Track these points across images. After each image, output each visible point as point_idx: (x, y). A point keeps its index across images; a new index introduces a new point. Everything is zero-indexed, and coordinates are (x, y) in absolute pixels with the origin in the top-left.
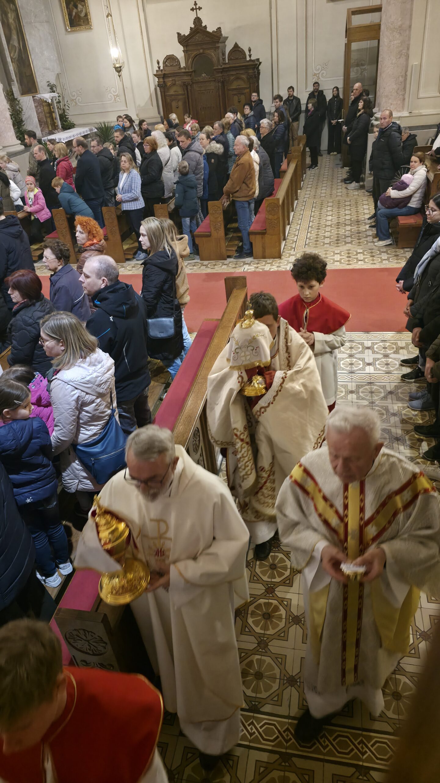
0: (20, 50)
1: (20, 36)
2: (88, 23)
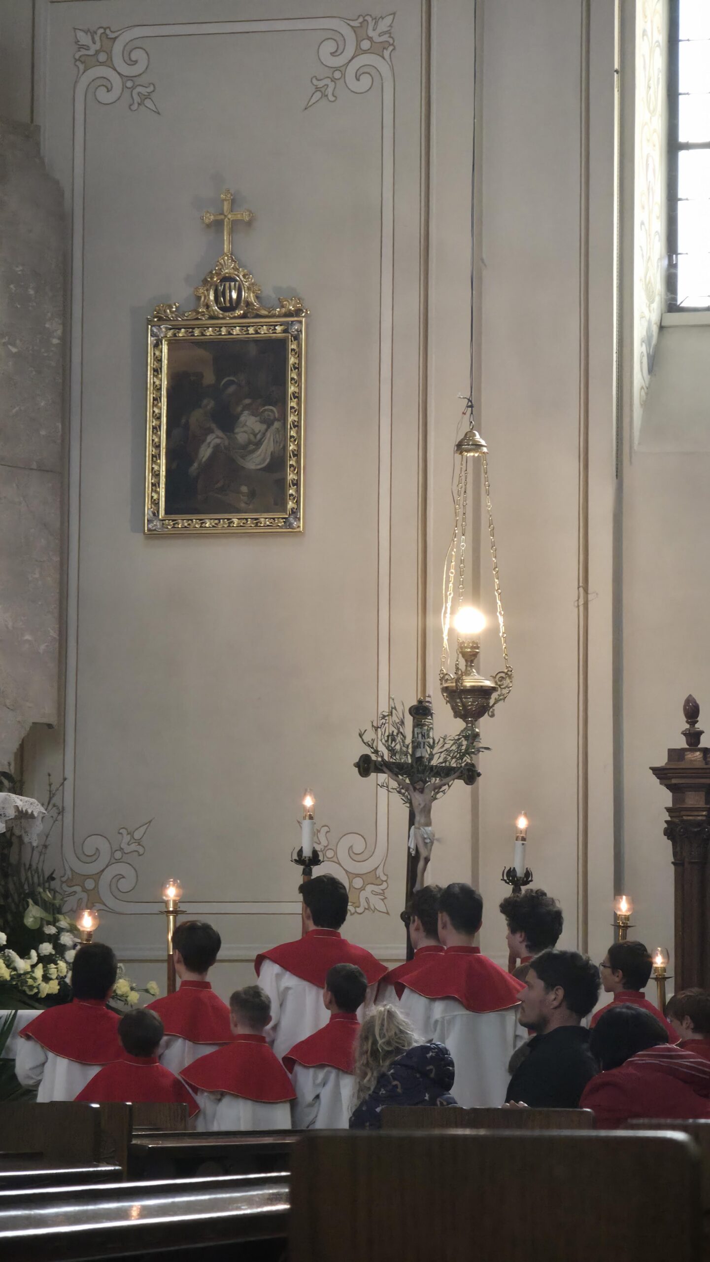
2: (279, 503)
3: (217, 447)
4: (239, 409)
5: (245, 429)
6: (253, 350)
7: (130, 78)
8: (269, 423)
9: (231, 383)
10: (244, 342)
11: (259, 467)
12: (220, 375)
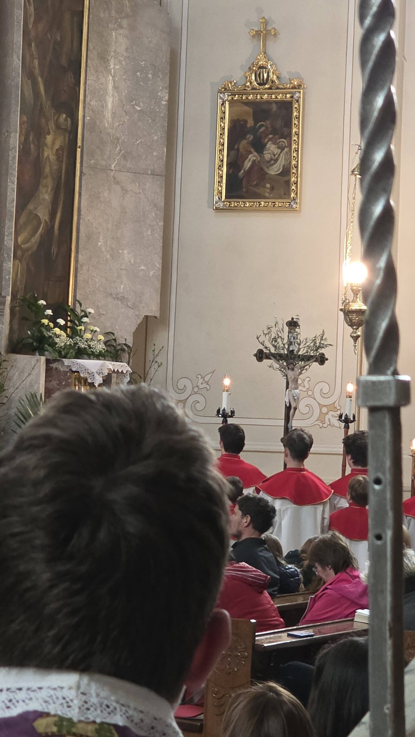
0: (49, 230)
1: (62, 197)
2: (287, 194)
3: (254, 161)
4: (266, 140)
5: (269, 152)
6: (274, 107)
8: (282, 149)
9: (262, 126)
10: (268, 103)
11: (276, 173)
12: (256, 121)
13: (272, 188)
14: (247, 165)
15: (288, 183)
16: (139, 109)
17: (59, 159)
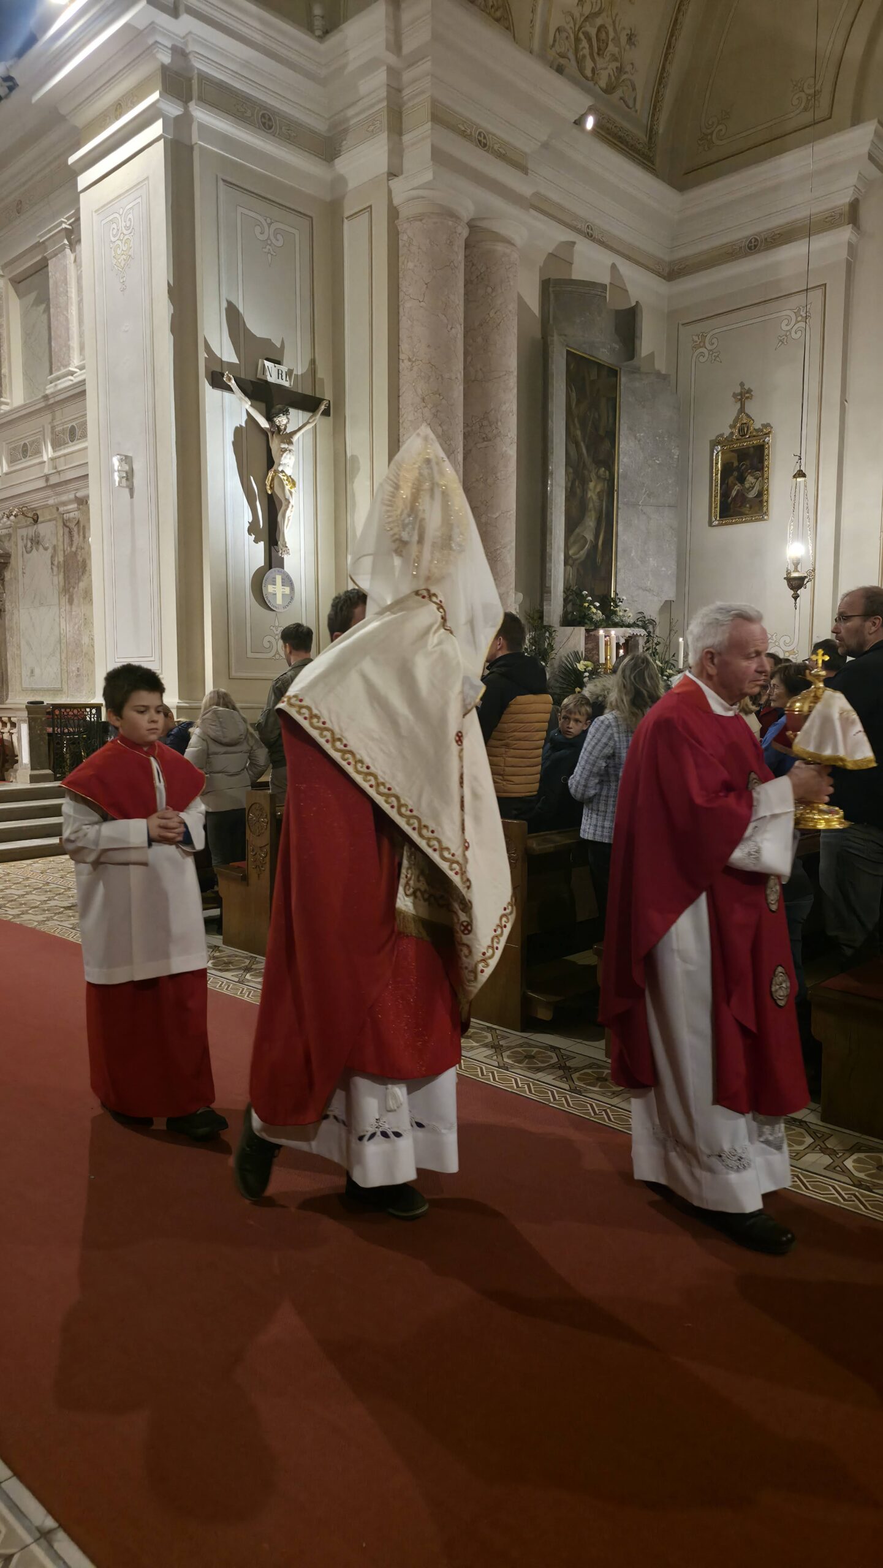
2: (760, 509)
3: (738, 491)
4: (746, 474)
5: (748, 482)
6: (752, 450)
7: (711, 350)
8: (757, 479)
9: (743, 465)
10: (748, 448)
11: (753, 496)
12: (739, 461)
13: (751, 507)
14: (734, 493)
15: (761, 502)
16: (658, 462)
17: (600, 499)
